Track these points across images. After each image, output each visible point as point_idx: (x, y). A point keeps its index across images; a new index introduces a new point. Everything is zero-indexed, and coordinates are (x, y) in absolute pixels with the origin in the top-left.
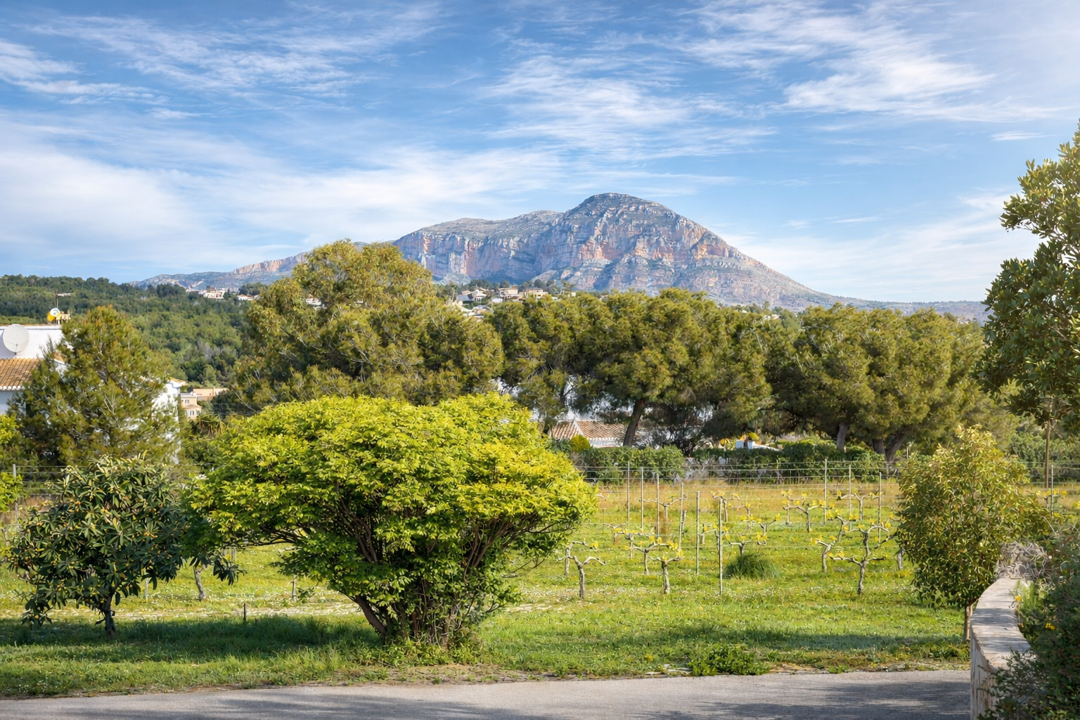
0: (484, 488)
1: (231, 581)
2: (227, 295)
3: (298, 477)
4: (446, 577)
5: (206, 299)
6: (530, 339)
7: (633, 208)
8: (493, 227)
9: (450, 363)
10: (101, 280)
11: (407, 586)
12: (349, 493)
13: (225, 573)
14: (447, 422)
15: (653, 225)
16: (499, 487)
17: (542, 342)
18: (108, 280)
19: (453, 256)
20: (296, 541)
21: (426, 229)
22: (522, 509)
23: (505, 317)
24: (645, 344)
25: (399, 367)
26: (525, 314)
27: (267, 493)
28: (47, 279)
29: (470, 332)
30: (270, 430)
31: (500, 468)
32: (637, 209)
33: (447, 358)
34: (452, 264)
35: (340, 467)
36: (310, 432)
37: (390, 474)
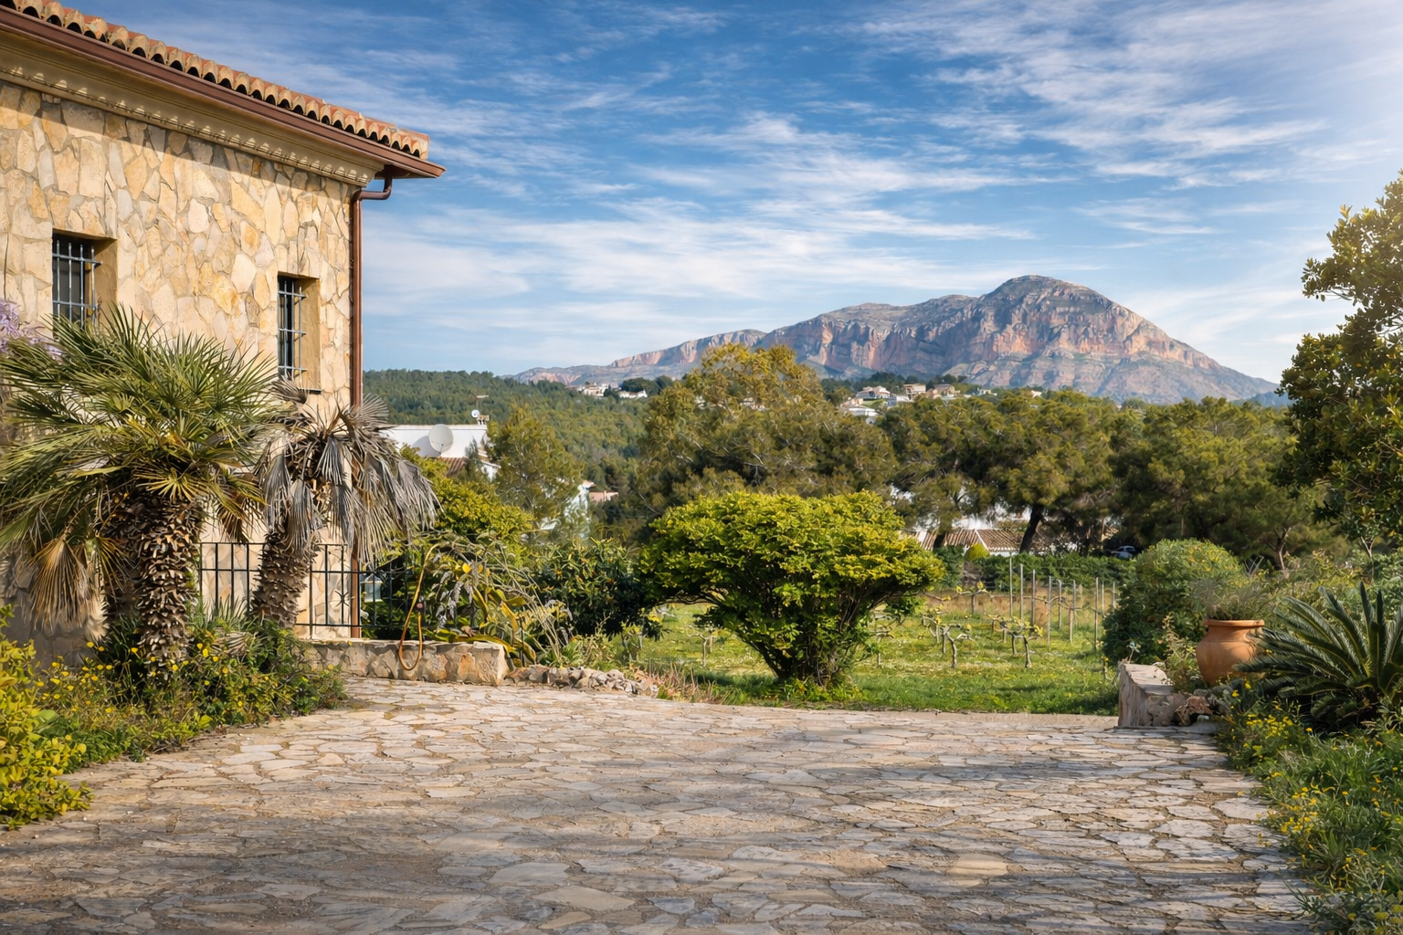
0: (854, 558)
1: (657, 638)
2: (607, 393)
3: (716, 548)
4: (825, 629)
5: (587, 397)
6: (922, 442)
7: (1057, 294)
8: (900, 314)
9: (843, 468)
10: (485, 374)
11: (797, 637)
12: (755, 560)
13: (652, 632)
14: (828, 508)
15: (1081, 313)
16: (866, 557)
17: (934, 445)
18: (491, 374)
19: (855, 345)
20: (714, 600)
21: (825, 316)
22: (883, 575)
23: (897, 420)
24: (1040, 449)
25: (792, 471)
26: (917, 417)
27: (697, 560)
28: (431, 374)
29: (863, 436)
30: (695, 515)
31: (867, 544)
32: (1062, 294)
33: (839, 462)
34: (854, 356)
35: (750, 540)
36: (725, 516)
37: (786, 547)
